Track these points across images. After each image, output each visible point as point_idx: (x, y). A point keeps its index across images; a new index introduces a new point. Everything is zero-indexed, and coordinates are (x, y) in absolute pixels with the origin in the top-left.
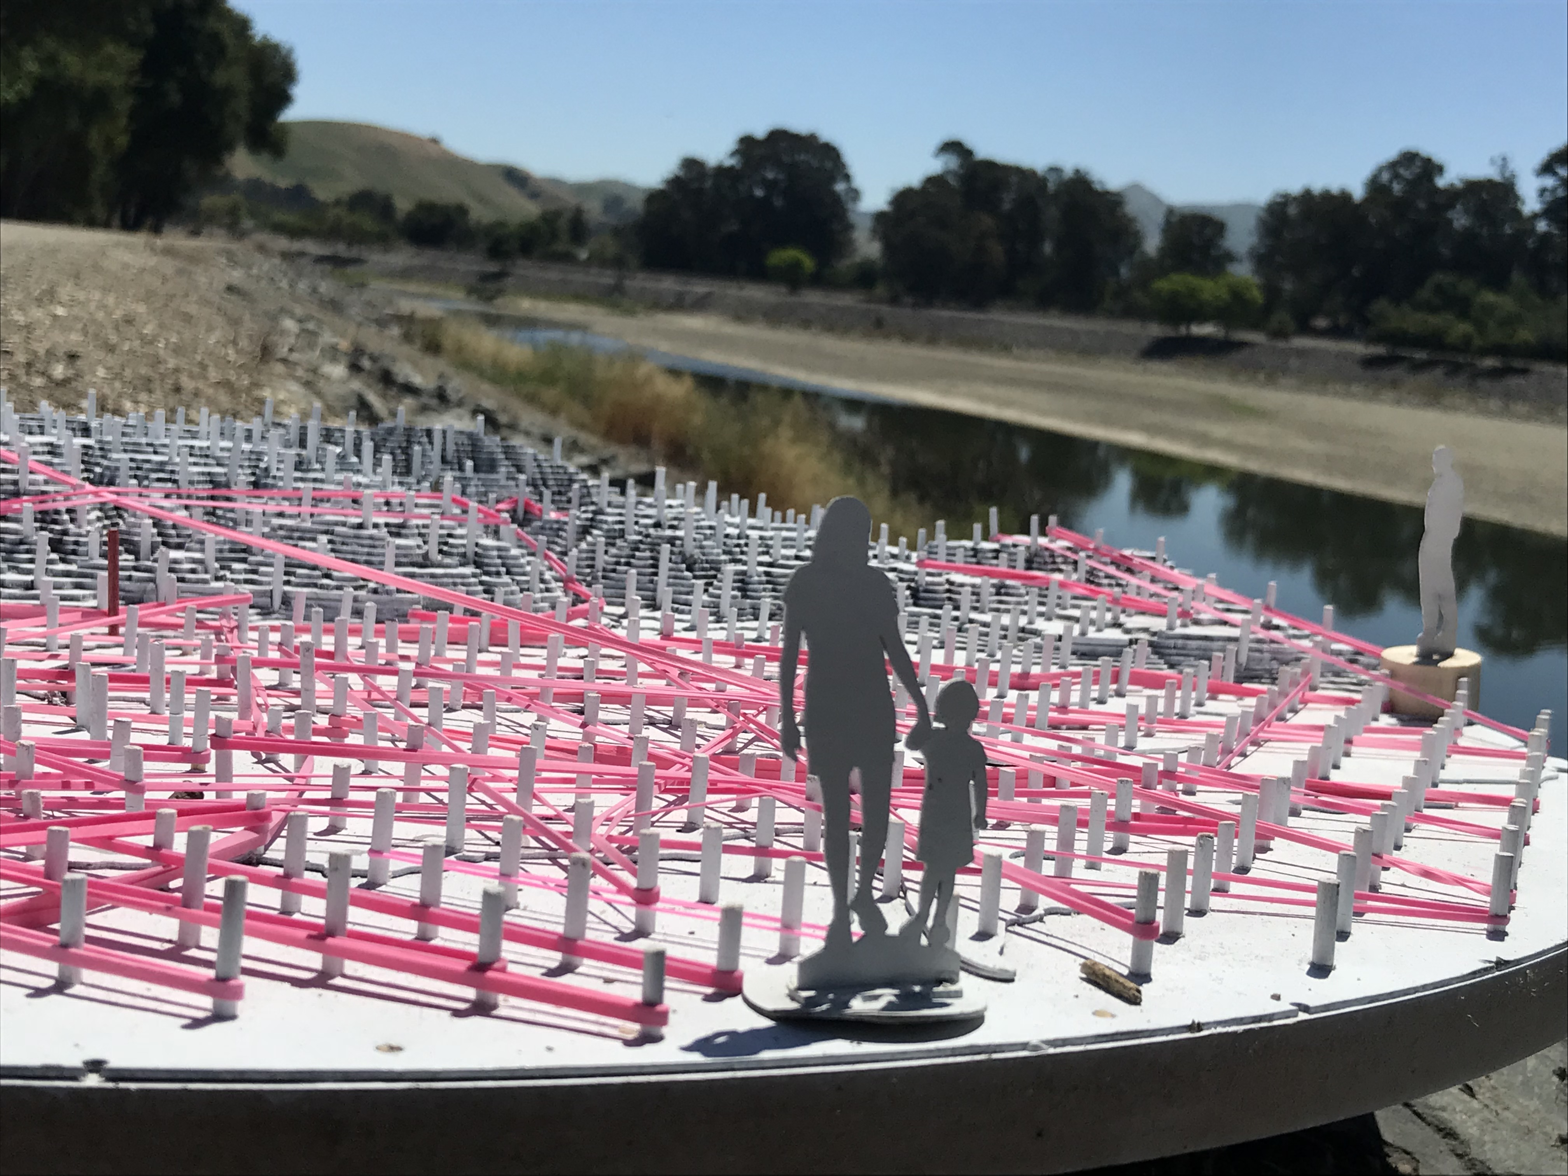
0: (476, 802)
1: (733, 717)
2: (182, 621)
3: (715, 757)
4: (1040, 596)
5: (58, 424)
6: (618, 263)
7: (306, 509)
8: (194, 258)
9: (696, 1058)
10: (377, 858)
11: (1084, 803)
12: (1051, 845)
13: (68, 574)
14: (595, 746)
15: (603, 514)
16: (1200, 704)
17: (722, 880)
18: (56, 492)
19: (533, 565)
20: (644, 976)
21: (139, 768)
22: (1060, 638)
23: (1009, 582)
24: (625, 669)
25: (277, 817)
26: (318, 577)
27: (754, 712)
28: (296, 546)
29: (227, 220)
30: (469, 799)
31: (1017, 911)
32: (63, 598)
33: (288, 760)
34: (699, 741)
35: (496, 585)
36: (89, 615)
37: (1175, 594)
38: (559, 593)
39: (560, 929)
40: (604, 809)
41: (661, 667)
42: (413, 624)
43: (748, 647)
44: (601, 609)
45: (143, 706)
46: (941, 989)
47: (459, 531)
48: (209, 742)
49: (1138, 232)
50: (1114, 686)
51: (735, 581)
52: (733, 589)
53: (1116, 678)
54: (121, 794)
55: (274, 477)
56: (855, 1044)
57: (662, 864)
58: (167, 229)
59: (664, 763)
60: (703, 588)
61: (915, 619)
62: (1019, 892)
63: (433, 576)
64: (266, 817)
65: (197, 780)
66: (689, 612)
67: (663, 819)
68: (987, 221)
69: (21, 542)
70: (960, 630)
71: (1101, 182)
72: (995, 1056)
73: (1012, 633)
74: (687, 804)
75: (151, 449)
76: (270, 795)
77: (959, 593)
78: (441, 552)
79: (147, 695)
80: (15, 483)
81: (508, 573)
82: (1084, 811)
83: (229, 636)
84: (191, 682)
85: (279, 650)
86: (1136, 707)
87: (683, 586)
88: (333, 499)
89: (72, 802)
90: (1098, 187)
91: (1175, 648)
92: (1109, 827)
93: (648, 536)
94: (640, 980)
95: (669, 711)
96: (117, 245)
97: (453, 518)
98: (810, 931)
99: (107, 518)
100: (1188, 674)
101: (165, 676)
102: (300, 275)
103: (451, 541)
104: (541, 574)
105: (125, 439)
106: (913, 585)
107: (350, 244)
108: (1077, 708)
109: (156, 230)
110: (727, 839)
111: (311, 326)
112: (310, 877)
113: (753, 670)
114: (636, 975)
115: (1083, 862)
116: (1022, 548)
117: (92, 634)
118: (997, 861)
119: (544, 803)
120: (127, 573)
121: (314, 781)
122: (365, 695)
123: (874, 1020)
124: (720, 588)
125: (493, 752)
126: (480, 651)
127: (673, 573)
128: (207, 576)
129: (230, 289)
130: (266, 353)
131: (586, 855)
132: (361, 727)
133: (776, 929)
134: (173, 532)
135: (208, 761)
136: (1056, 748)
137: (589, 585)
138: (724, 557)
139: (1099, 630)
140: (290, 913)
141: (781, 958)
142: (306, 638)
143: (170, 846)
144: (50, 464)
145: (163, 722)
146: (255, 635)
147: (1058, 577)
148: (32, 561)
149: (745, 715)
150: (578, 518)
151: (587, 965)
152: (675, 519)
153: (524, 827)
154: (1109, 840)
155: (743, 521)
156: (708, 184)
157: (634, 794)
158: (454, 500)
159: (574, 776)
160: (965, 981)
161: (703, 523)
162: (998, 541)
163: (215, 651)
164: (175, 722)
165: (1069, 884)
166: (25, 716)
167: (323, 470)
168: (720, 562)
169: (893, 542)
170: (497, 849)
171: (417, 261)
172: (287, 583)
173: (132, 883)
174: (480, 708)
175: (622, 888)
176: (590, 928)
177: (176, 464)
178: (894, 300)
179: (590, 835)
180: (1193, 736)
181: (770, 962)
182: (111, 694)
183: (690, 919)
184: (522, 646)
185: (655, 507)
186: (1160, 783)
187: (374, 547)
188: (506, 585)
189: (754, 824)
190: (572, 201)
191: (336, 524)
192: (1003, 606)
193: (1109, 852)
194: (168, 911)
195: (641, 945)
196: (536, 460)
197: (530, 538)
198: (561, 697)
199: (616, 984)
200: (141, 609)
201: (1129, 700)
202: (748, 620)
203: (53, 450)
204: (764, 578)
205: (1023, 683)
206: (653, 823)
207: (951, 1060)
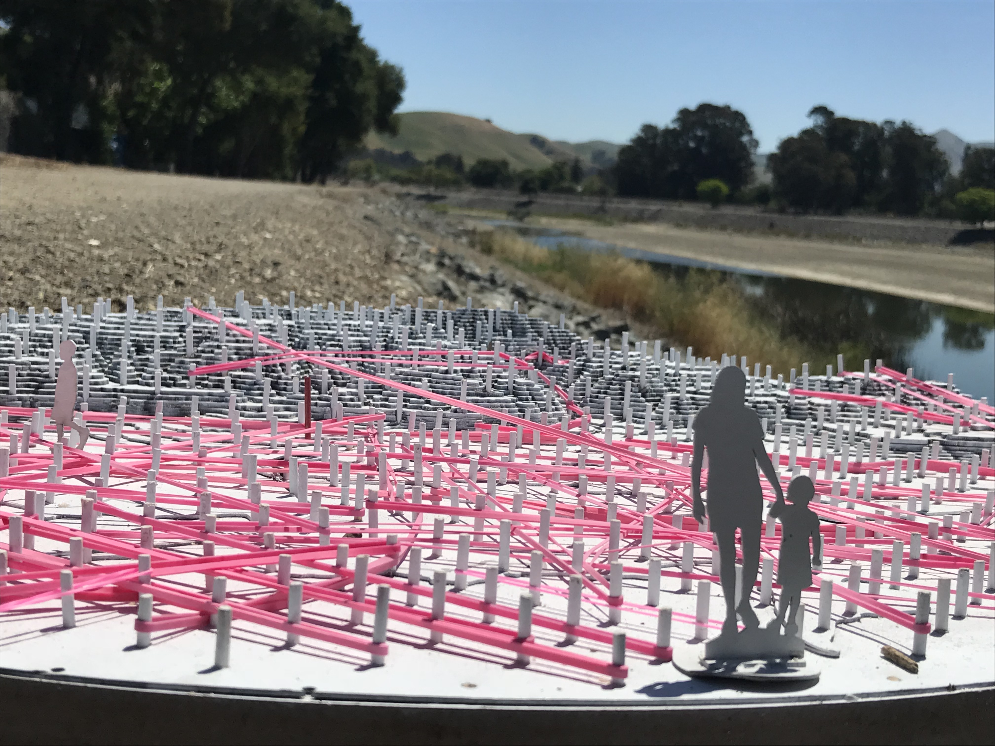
0: (516, 541)
1: (669, 491)
2: (346, 430)
3: (658, 516)
4: (870, 411)
5: (274, 312)
6: (602, 193)
7: (415, 362)
8: (346, 200)
9: (644, 697)
10: (460, 574)
11: (890, 548)
12: (866, 574)
13: (281, 402)
14: (585, 508)
15: (590, 361)
16: (973, 483)
17: (661, 592)
18: (275, 354)
19: (548, 394)
20: (613, 648)
21: (327, 519)
22: (882, 440)
23: (850, 403)
24: (603, 460)
25: (403, 549)
26: (422, 403)
27: (683, 487)
28: (409, 384)
29: (364, 175)
30: (512, 539)
31: (843, 615)
32: (280, 417)
33: (408, 515)
34: (648, 505)
35: (526, 407)
36: (295, 427)
37: (959, 411)
38: (564, 411)
39: (565, 619)
40: (591, 547)
41: (625, 459)
42: (478, 431)
43: (680, 446)
44: (589, 421)
45: (326, 481)
46: (793, 661)
47: (504, 374)
48: (364, 503)
49: (946, 161)
50: (917, 471)
51: (672, 403)
52: (671, 408)
53: (918, 465)
54: (317, 535)
55: (397, 343)
56: (739, 692)
57: (624, 581)
58: (329, 182)
59: (626, 519)
60: (652, 408)
61: (788, 427)
62: (845, 603)
63: (489, 402)
64: (397, 549)
65: (358, 527)
66: (643, 423)
67: (627, 554)
68: (843, 158)
69: (255, 384)
70: (817, 434)
71: (920, 130)
72: (825, 702)
73: (851, 437)
74: (640, 545)
75: (326, 327)
76: (400, 536)
77: (817, 411)
78: (493, 386)
79: (328, 475)
80: (251, 349)
81: (533, 399)
82: (890, 553)
83: (373, 439)
84: (353, 468)
85: (401, 448)
86: (929, 486)
87: (639, 406)
88: (430, 356)
89: (290, 539)
90: (918, 133)
91: (958, 446)
92: (905, 563)
93: (617, 375)
94: (611, 650)
95: (630, 486)
96: (300, 192)
97: (501, 366)
98: (714, 624)
99: (303, 368)
100: (964, 463)
101: (339, 463)
102: (407, 208)
103: (499, 380)
104: (553, 400)
105: (312, 321)
106: (786, 405)
107: (437, 187)
108: (891, 485)
109: (323, 182)
110: (665, 567)
111: (414, 239)
112: (423, 585)
113: (683, 460)
114: (608, 648)
115: (888, 585)
116: (859, 381)
117: (296, 438)
118: (830, 584)
119: (554, 543)
120: (315, 402)
121: (423, 528)
122: (451, 475)
123: (752, 679)
124: (662, 408)
125: (525, 511)
126: (517, 448)
127: (633, 398)
128: (360, 403)
129: (366, 218)
130: (388, 257)
131: (579, 576)
132: (449, 495)
133: (693, 623)
134: (340, 376)
135: (364, 515)
136: (874, 513)
137: (582, 406)
138: (665, 388)
139: (909, 434)
140: (412, 606)
141: (696, 640)
142: (416, 440)
143: (345, 565)
144: (270, 337)
145: (338, 491)
146: (387, 438)
147: (882, 399)
148: (261, 395)
149: (676, 490)
150: (575, 364)
151: (581, 641)
152: (635, 364)
153: (544, 557)
154: (905, 571)
155: (678, 364)
156: (659, 141)
157: (608, 538)
158: (501, 355)
159: (573, 527)
160: (808, 656)
161: (652, 367)
162: (843, 376)
163: (365, 450)
164: (345, 491)
165: (877, 599)
166: (263, 488)
167: (424, 337)
168: (662, 391)
169: (774, 377)
170: (528, 570)
171: (477, 197)
172: (405, 406)
173: (324, 587)
174: (517, 483)
175: (601, 595)
176: (583, 619)
177: (341, 336)
178: (782, 211)
179: (582, 563)
180: (967, 504)
181: (690, 642)
182: (309, 474)
183: (641, 615)
184: (542, 445)
185: (622, 356)
186: (940, 534)
187: (455, 385)
188: (532, 407)
189: (681, 558)
190: (573, 155)
191: (433, 371)
192: (846, 419)
193: (906, 579)
194: (345, 604)
195: (612, 630)
196: (549, 328)
197: (545, 376)
198: (565, 477)
199: (598, 653)
200: (324, 423)
201: (926, 481)
202: (681, 428)
203: (271, 328)
204: (691, 401)
205: (857, 468)
206: (620, 556)
207: (797, 704)
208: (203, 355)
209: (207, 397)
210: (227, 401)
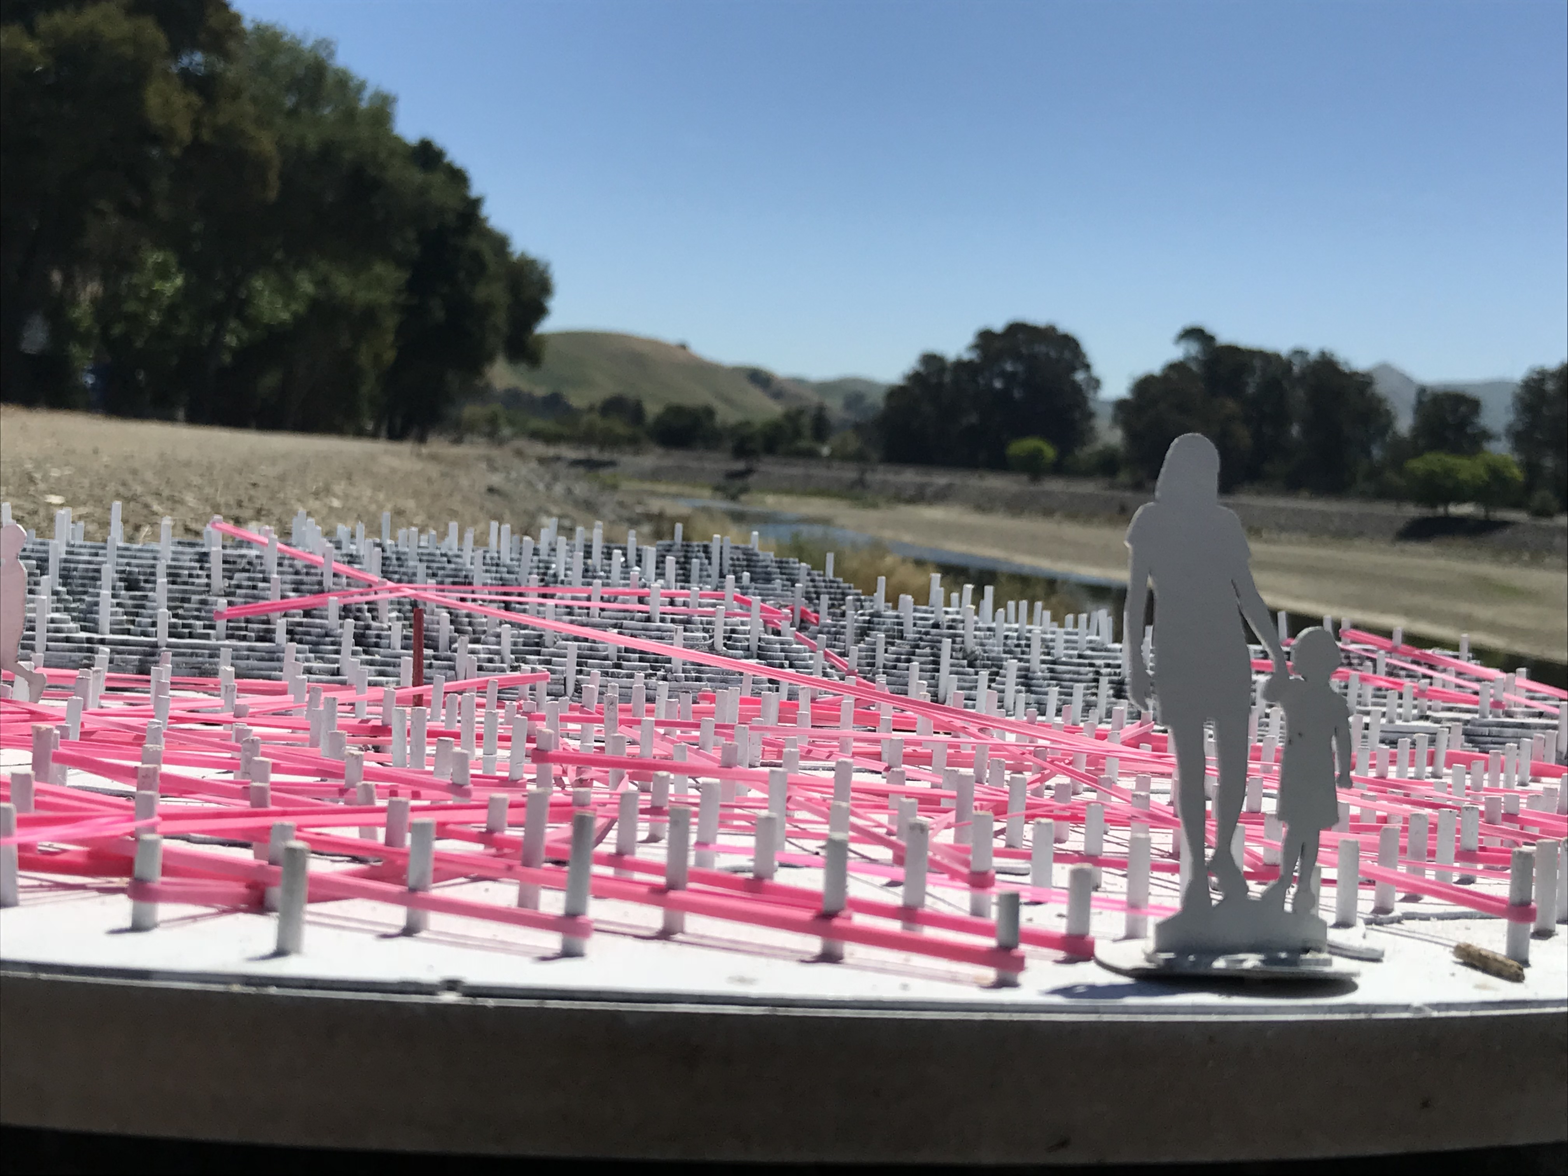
1: (1041, 762)
6: (859, 457)
7: (596, 603)
8: (455, 463)
10: (704, 850)
13: (371, 663)
15: (880, 616)
19: (815, 659)
20: (994, 939)
21: (466, 771)
22: (1367, 726)
26: (609, 667)
29: (487, 429)
31: (1373, 913)
39: (898, 903)
41: (959, 724)
42: (704, 704)
46: (1308, 956)
47: (742, 627)
49: (1388, 413)
50: (1430, 768)
51: (1018, 677)
52: (1017, 685)
53: (1430, 763)
55: (563, 581)
58: (431, 440)
60: (986, 683)
68: (1231, 406)
69: (326, 635)
71: (1346, 363)
72: (1376, 1015)
75: (445, 559)
78: (725, 644)
80: (320, 583)
81: (791, 666)
87: (966, 681)
90: (1344, 369)
91: (1489, 736)
93: (927, 635)
96: (386, 452)
102: (555, 478)
103: (735, 636)
105: (420, 551)
107: (603, 448)
109: (422, 439)
111: (566, 522)
118: (1354, 847)
119: (861, 817)
120: (428, 663)
124: (1004, 684)
127: (954, 669)
128: (504, 666)
129: (491, 490)
133: (1122, 910)
134: (470, 628)
138: (1005, 656)
139: (1407, 721)
141: (1135, 934)
143: (502, 830)
148: (337, 652)
150: (856, 621)
152: (953, 621)
156: (947, 378)
158: (737, 599)
168: (1002, 659)
171: (665, 463)
172: (580, 672)
175: (956, 876)
176: (930, 904)
178: (1137, 486)
181: (1117, 941)
185: (932, 612)
190: (815, 399)
191: (625, 619)
194: (507, 881)
197: (809, 639)
204: (1048, 675)
207: (1329, 1017)
208: (238, 591)
209: (246, 653)
210: (279, 660)
